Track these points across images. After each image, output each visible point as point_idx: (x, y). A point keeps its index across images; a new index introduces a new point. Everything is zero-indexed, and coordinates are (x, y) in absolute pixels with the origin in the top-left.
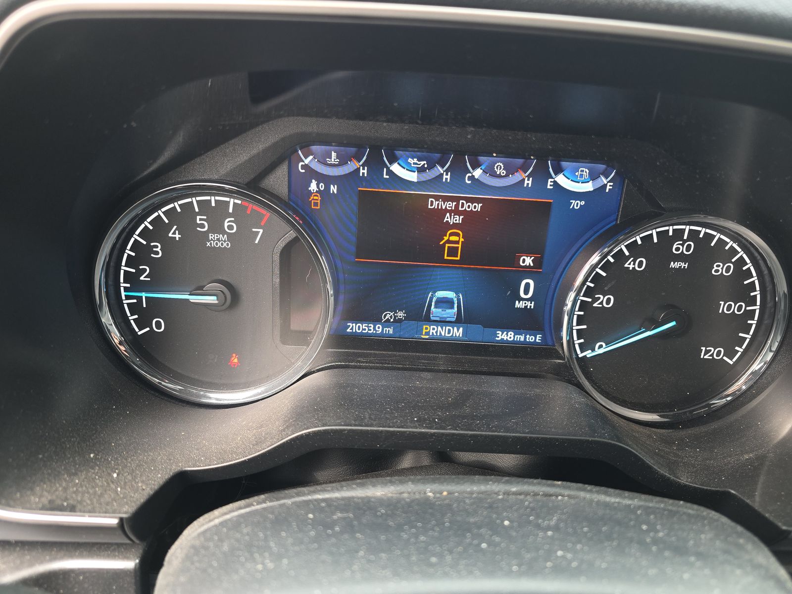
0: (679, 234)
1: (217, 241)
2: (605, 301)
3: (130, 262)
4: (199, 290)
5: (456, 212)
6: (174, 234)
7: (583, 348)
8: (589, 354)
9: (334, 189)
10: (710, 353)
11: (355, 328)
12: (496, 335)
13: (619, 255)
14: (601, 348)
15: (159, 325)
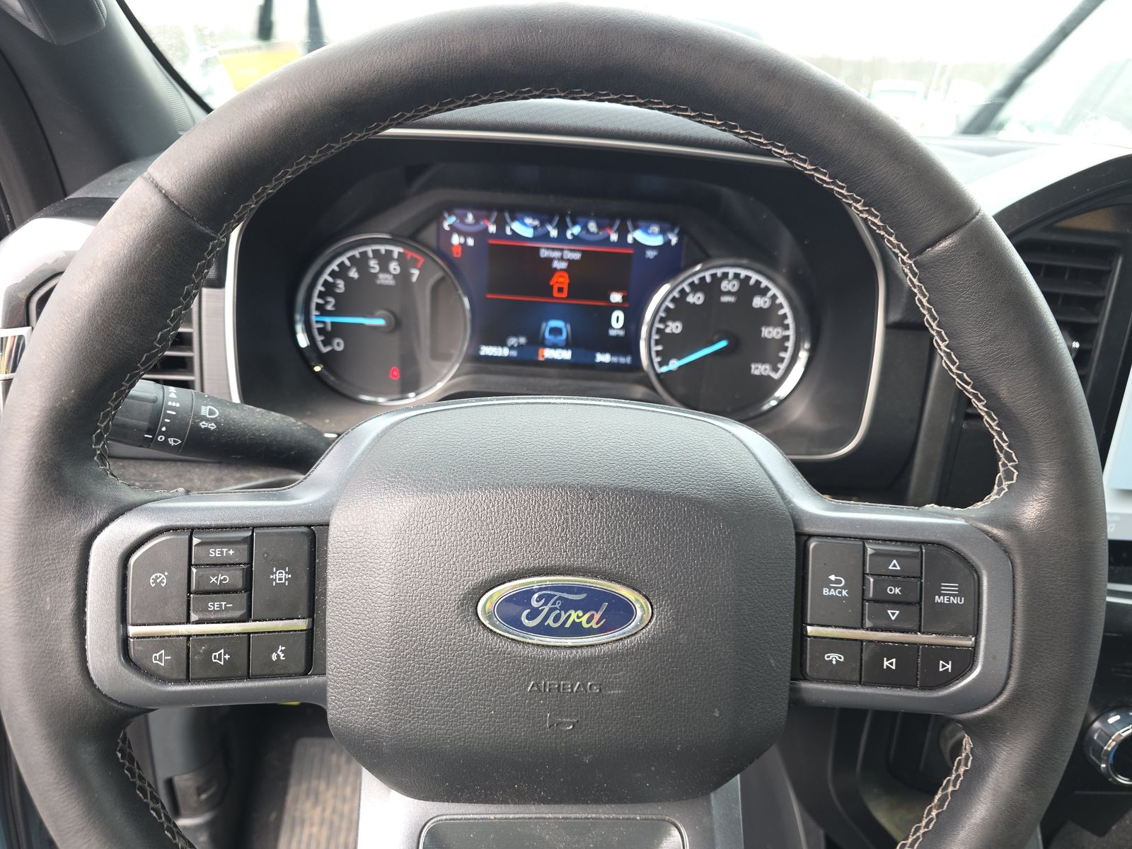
0: (725, 275)
1: (385, 279)
2: (675, 327)
3: (321, 295)
4: (370, 314)
5: (561, 259)
6: (354, 274)
7: (661, 364)
8: (664, 369)
9: (471, 242)
10: (759, 369)
11: (487, 350)
12: (595, 357)
13: (682, 292)
14: (674, 365)
15: (339, 345)
